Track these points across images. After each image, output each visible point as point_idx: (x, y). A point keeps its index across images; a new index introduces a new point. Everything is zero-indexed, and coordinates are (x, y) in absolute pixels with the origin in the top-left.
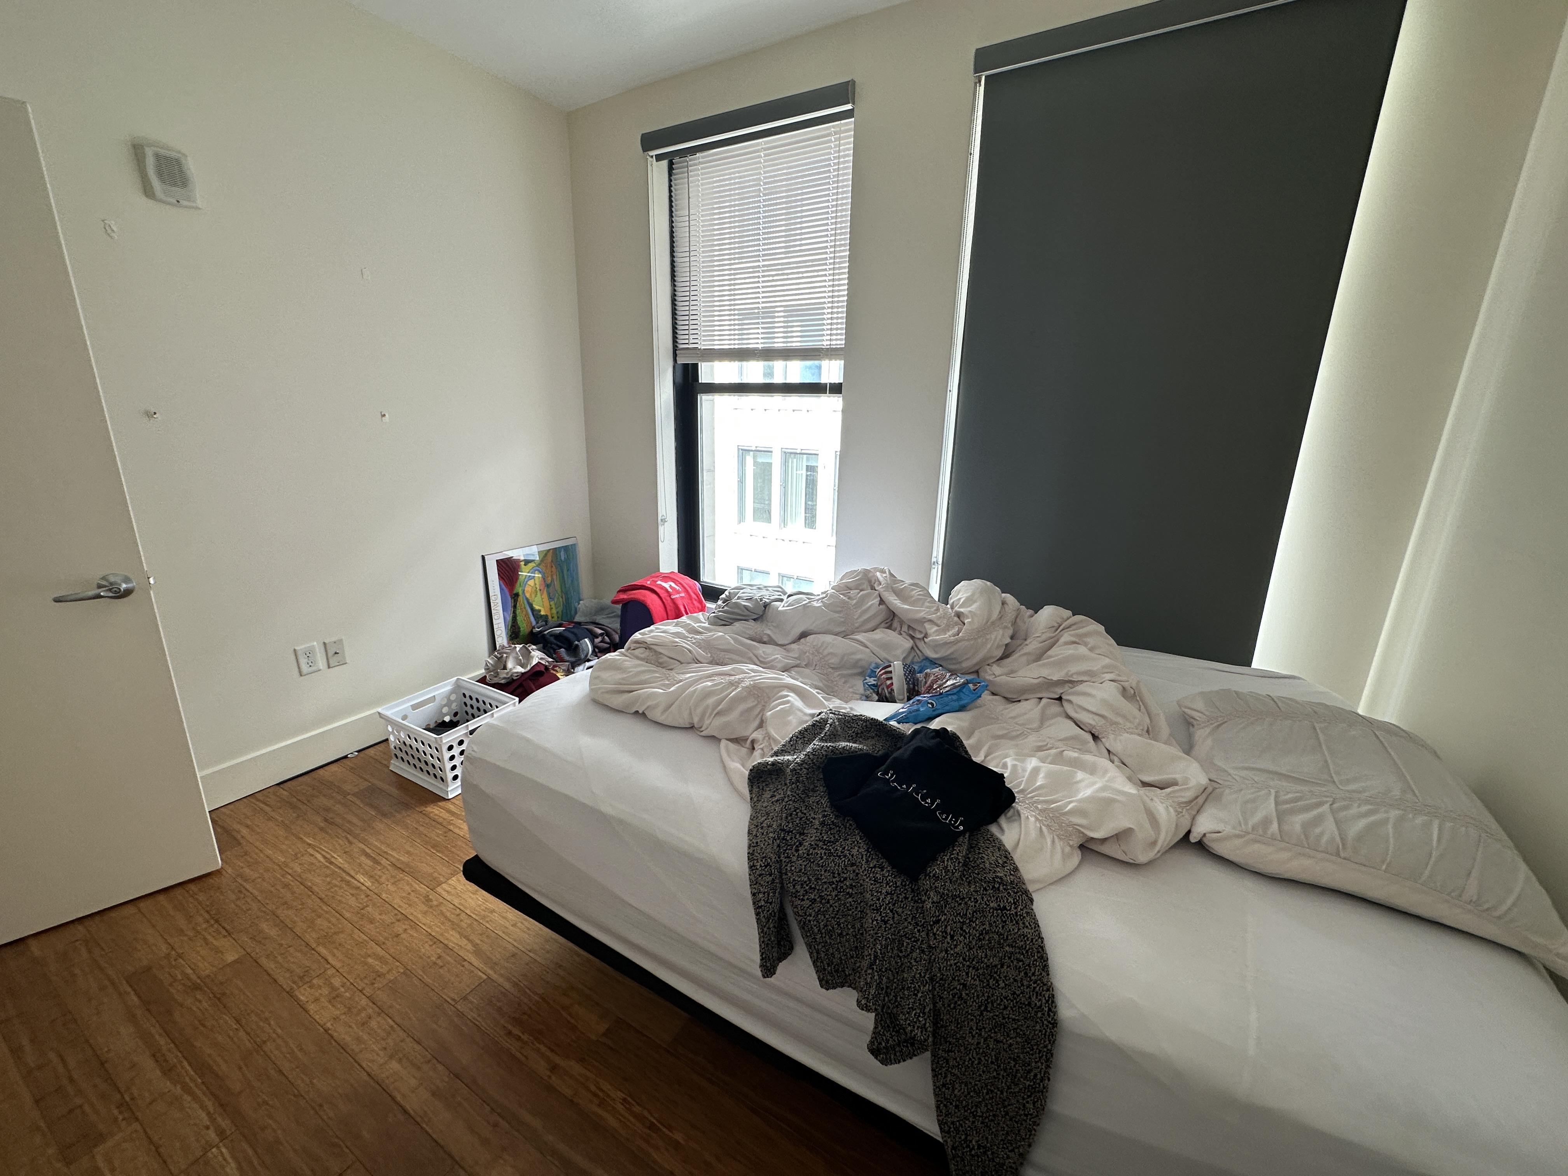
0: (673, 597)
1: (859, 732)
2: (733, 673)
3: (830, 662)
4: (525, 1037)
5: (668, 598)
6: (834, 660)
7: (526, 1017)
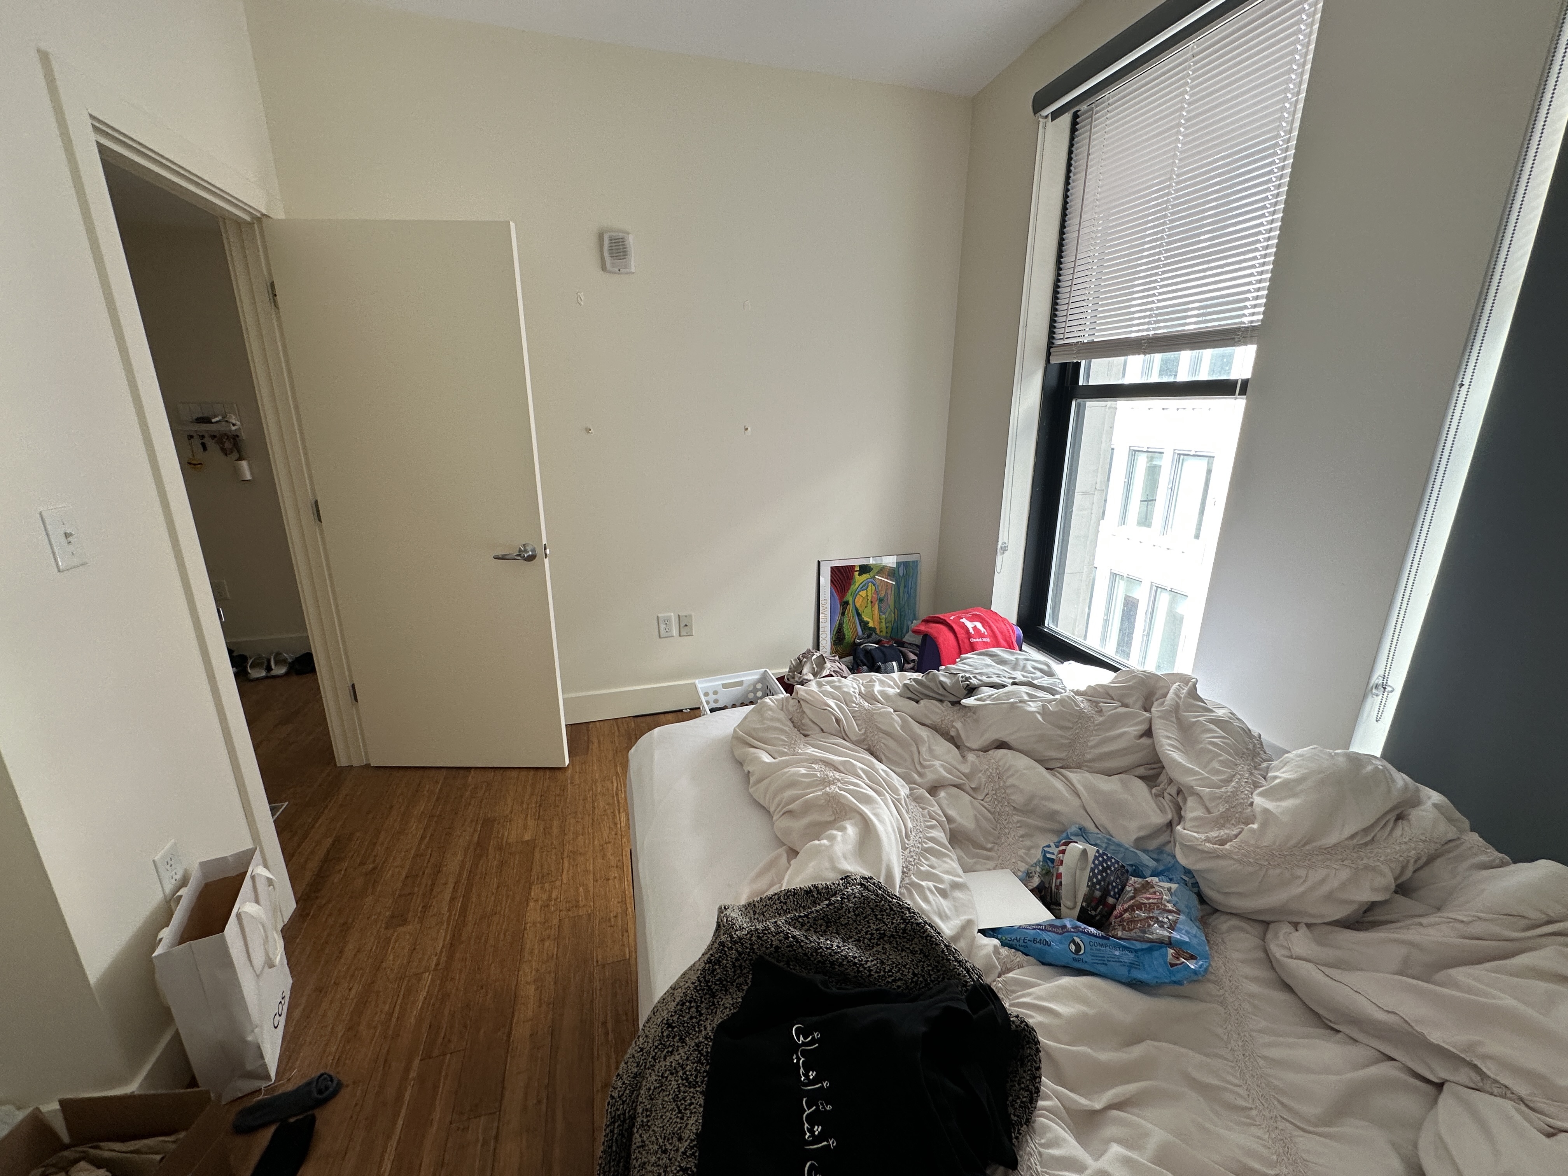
0: (973, 640)
1: (888, 933)
2: (841, 768)
3: (1013, 797)
4: (611, 1036)
5: (966, 641)
6: (1018, 799)
7: (624, 1018)
